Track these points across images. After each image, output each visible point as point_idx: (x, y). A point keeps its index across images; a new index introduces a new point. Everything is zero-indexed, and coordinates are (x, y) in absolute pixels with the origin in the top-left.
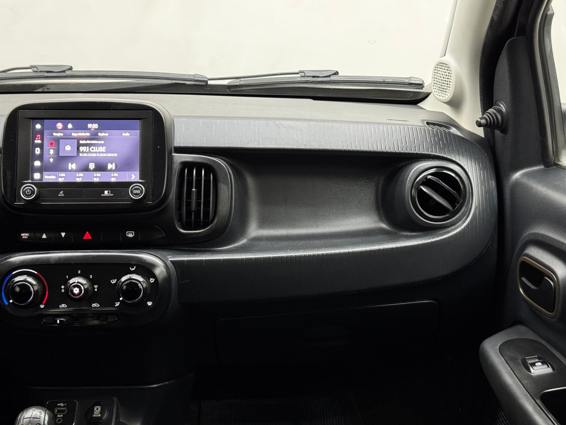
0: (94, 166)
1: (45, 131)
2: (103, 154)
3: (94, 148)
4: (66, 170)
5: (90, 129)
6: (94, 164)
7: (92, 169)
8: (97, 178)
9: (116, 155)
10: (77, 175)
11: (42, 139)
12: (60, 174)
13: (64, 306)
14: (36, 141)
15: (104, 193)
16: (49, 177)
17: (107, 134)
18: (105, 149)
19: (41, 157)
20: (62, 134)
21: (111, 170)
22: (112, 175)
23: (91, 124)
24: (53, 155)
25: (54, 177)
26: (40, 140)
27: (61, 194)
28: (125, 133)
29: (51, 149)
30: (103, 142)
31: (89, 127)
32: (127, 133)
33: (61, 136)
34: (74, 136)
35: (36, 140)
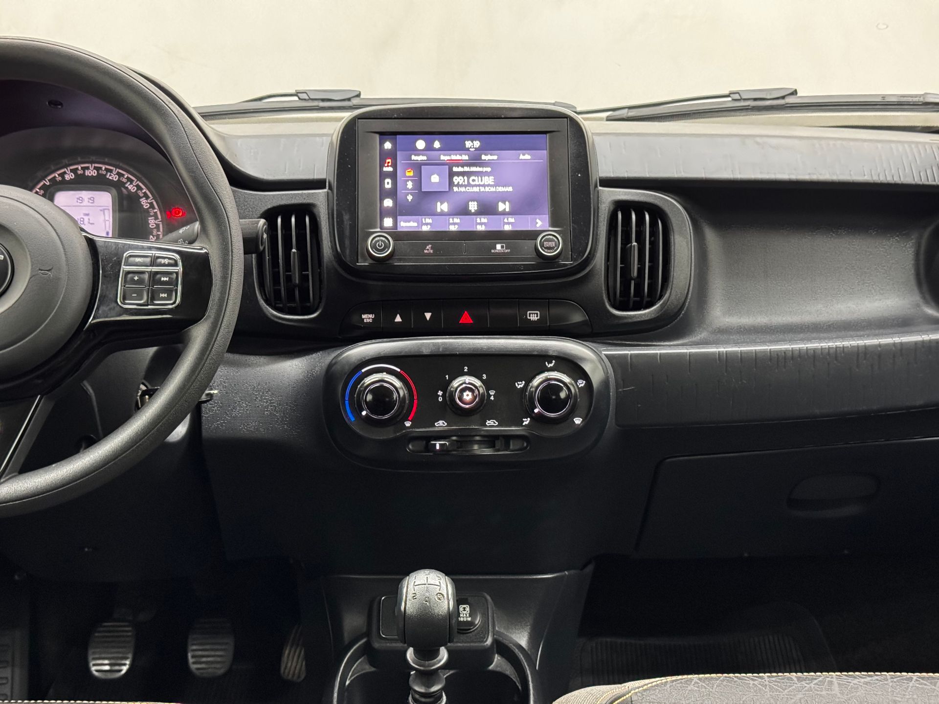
0: (476, 206)
1: (398, 153)
2: (489, 187)
3: (476, 178)
4: (433, 213)
5: (468, 149)
6: (476, 203)
7: (473, 211)
8: (482, 224)
9: (510, 189)
10: (451, 221)
11: (394, 165)
12: (423, 220)
13: (442, 424)
14: (385, 169)
15: (495, 248)
16: (407, 224)
17: (495, 157)
18: (493, 180)
19: (393, 193)
20: (425, 158)
21: (504, 213)
22: (506, 220)
23: (470, 142)
24: (411, 190)
25: (415, 224)
26: (391, 166)
27: (429, 249)
28: (524, 155)
29: (408, 180)
30: (489, 169)
31: (467, 147)
32: (526, 155)
33: (425, 160)
34: (444, 160)
35: (385, 167)
